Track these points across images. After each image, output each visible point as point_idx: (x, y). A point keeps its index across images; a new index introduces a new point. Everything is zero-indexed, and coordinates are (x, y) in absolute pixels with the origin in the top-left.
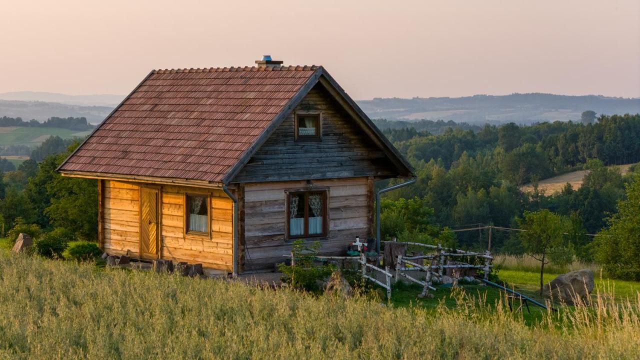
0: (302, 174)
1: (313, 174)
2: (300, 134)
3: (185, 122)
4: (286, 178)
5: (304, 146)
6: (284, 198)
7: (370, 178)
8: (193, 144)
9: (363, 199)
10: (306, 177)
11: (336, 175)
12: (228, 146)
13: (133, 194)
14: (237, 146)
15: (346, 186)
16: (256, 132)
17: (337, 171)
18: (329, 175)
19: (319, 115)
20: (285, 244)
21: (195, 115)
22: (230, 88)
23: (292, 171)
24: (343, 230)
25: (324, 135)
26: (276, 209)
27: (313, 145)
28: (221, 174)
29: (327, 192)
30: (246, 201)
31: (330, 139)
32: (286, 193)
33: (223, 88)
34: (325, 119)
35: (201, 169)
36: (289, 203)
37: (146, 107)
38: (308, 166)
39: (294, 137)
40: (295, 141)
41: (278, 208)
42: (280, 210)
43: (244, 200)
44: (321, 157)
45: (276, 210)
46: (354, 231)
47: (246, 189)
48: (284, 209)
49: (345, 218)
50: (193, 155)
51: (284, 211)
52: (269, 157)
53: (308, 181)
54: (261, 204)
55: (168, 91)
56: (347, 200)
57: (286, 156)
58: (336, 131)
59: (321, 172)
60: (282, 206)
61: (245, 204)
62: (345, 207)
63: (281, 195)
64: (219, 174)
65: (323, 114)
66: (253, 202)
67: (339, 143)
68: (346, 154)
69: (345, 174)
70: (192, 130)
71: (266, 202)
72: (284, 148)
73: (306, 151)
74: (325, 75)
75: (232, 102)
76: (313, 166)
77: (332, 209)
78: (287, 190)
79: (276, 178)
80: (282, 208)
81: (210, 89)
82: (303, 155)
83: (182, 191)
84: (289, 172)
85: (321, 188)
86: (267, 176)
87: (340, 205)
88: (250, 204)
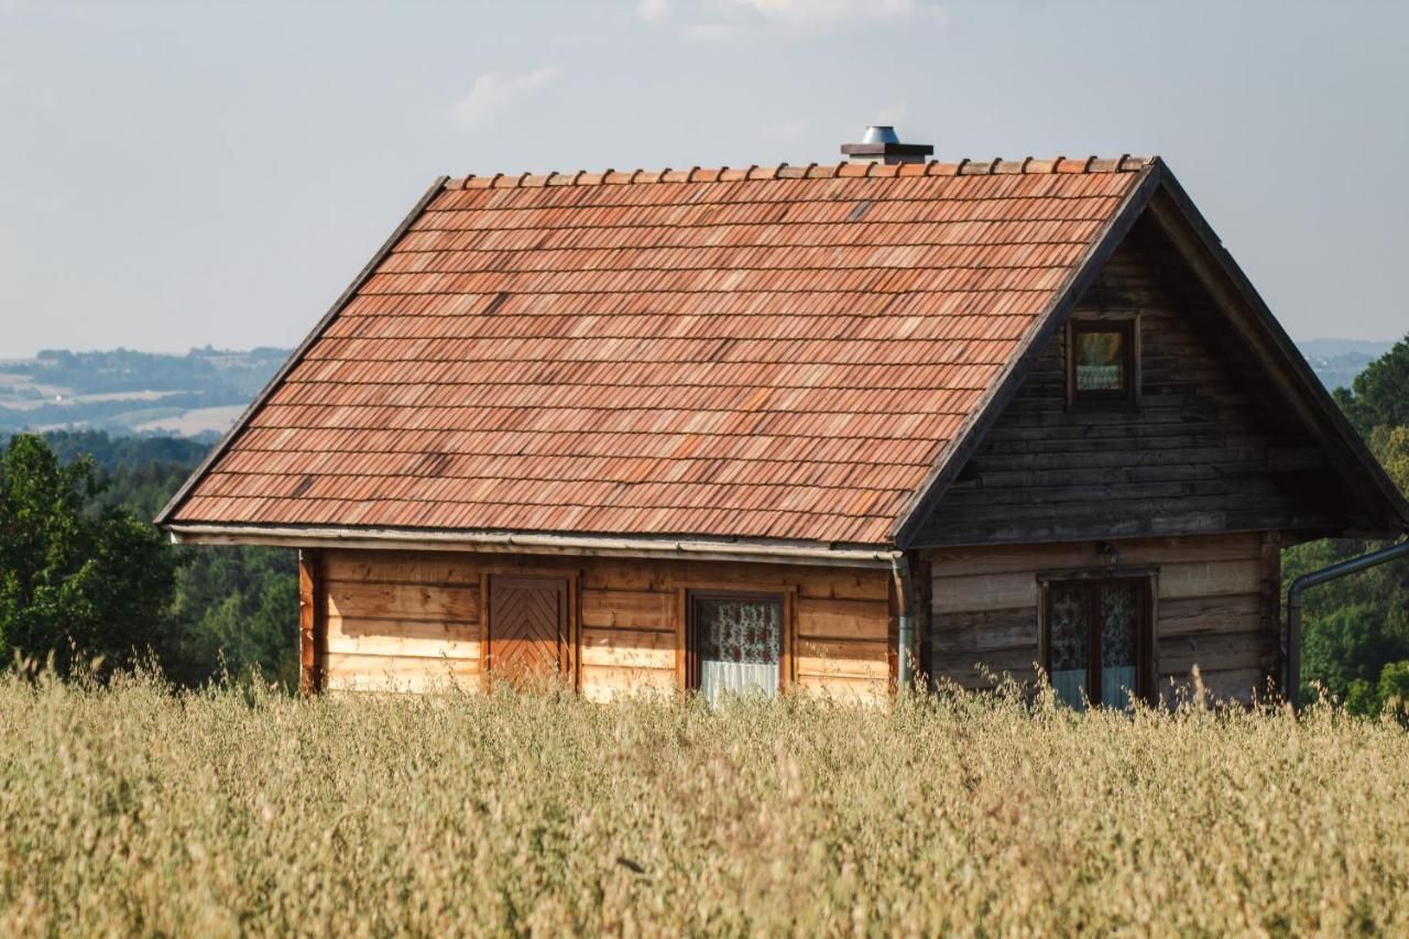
0: (1086, 522)
1: (1117, 520)
2: (1079, 387)
3: (653, 351)
4: (1041, 535)
5: (1090, 427)
6: (1034, 604)
7: (1269, 538)
8: (721, 421)
9: (1245, 607)
10: (1095, 533)
11: (1178, 526)
12: (872, 426)
13: (454, 601)
14: (906, 425)
15: (1203, 563)
16: (971, 377)
17: (1180, 513)
18: (1160, 524)
19: (1133, 321)
21: (682, 327)
22: (804, 236)
23: (1060, 511)
25: (1146, 391)
26: (1013, 639)
27: (1115, 423)
28: (877, 516)
29: (1153, 582)
30: (935, 611)
31: (1161, 403)
32: (1040, 583)
33: (768, 234)
34: (1147, 337)
35: (786, 504)
36: (1050, 616)
37: (460, 303)
38: (1101, 494)
39: (1065, 397)
40: (1065, 409)
41: (1018, 635)
42: (1024, 641)
43: (930, 606)
44: (1139, 465)
45: (1013, 641)
47: (936, 571)
48: (1033, 641)
50: (735, 459)
51: (1035, 646)
53: (1100, 547)
54: (974, 623)
55: (538, 248)
56: (1205, 609)
57: (1043, 460)
58: (1178, 378)
59: (1138, 517)
60: (1030, 628)
61: (934, 620)
62: (1201, 634)
63: (1026, 593)
64: (867, 516)
65: (1142, 319)
66: (949, 614)
67: (1186, 420)
68: (1205, 454)
69: (1202, 523)
70: (695, 375)
71: (985, 613)
72: (1035, 433)
73: (1096, 444)
74: (1167, 187)
75: (830, 281)
76: (1115, 494)
77: (1164, 640)
78: (1044, 575)
79: (1014, 535)
80: (1029, 635)
81: (717, 237)
82: (1089, 458)
83: (669, 584)
84: (1052, 512)
85: (1137, 570)
86: (990, 528)
87: (1188, 629)
88: (946, 622)
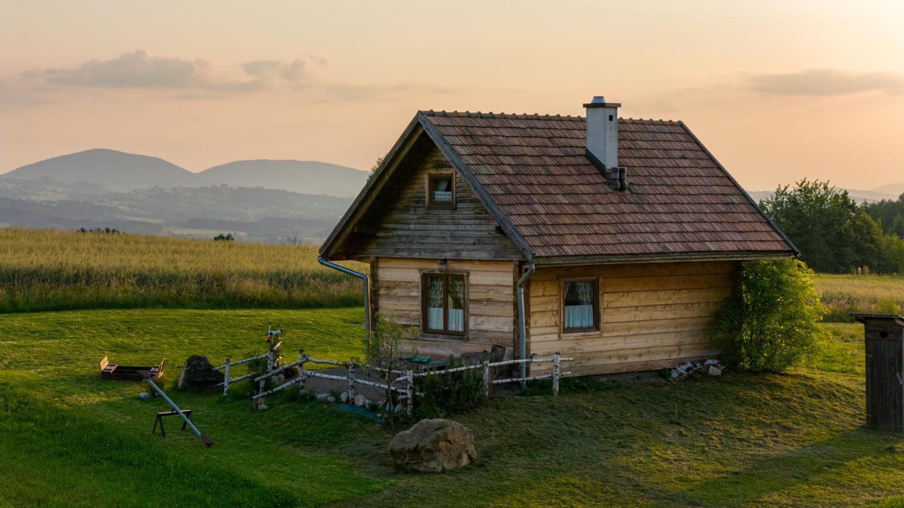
0: (435, 251)
1: (447, 252)
2: (435, 200)
4: (416, 255)
5: (436, 215)
6: (418, 280)
9: (508, 291)
10: (440, 256)
11: (472, 255)
15: (488, 271)
17: (474, 251)
18: (465, 255)
19: (452, 174)
20: (421, 338)
23: (424, 247)
24: (486, 331)
25: (459, 201)
26: (411, 292)
27: (446, 214)
29: (467, 277)
30: (379, 279)
31: (465, 207)
32: (419, 273)
34: (458, 181)
36: (426, 286)
38: (440, 241)
39: (425, 203)
40: (426, 209)
42: (414, 294)
43: (377, 278)
44: (456, 231)
45: (411, 294)
46: (500, 335)
47: (381, 265)
48: (419, 294)
49: (489, 316)
51: (418, 297)
52: (399, 226)
53: (443, 261)
54: (395, 285)
56: (490, 290)
57: (418, 227)
58: (473, 197)
59: (456, 251)
60: (416, 290)
62: (488, 300)
63: (415, 276)
65: (456, 173)
66: (387, 281)
67: (476, 213)
68: (483, 228)
69: (484, 255)
71: (400, 282)
72: (415, 217)
73: (438, 222)
76: (446, 242)
77: (473, 301)
78: (420, 270)
79: (407, 254)
80: (416, 292)
82: (435, 227)
84: (420, 247)
85: (460, 272)
86: (397, 251)
87: (483, 297)
88: (386, 284)
